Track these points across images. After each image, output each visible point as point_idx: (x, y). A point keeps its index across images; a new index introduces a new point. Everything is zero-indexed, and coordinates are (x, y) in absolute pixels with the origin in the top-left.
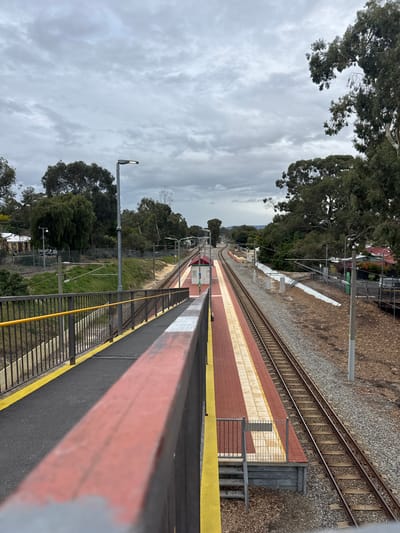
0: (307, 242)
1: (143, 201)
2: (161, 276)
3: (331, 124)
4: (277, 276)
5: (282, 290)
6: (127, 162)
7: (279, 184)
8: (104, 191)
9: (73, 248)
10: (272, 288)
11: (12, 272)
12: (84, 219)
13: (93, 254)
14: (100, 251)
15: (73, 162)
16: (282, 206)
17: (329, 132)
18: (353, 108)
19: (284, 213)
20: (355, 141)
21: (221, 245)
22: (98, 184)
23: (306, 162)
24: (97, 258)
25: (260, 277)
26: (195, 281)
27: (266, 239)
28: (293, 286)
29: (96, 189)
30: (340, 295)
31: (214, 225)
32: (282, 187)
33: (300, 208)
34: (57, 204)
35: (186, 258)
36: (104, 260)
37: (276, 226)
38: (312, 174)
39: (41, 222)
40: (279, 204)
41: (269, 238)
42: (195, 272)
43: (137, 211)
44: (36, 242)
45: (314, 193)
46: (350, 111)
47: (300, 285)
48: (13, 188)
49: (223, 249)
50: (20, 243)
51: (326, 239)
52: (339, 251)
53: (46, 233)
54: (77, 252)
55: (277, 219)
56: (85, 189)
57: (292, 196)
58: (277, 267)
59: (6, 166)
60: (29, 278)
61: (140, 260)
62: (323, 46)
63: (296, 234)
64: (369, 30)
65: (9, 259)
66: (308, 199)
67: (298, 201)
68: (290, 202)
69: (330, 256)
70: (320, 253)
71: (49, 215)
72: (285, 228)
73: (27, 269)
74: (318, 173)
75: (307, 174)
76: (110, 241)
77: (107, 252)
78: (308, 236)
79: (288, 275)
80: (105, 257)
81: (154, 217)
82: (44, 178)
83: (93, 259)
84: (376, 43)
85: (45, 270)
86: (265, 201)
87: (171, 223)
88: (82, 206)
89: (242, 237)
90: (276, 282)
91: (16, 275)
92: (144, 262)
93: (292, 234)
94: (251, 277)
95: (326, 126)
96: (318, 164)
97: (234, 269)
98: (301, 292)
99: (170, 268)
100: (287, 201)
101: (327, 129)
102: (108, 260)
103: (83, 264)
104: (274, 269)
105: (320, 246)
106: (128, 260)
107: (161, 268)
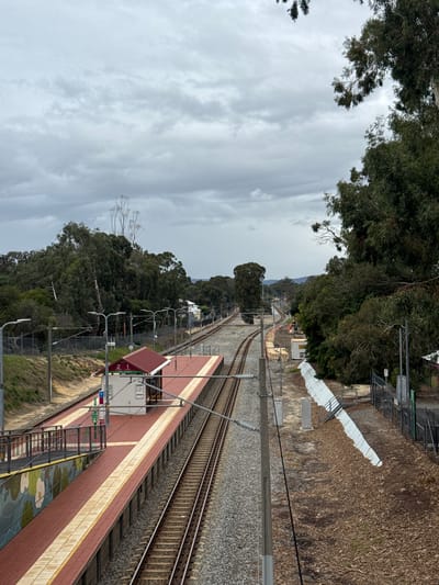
1: (68, 229)
5: (305, 427)
28: (332, 417)
30: (397, 441)
31: (249, 276)
47: (343, 415)
81: (83, 263)
86: (316, 228)
104: (320, 376)
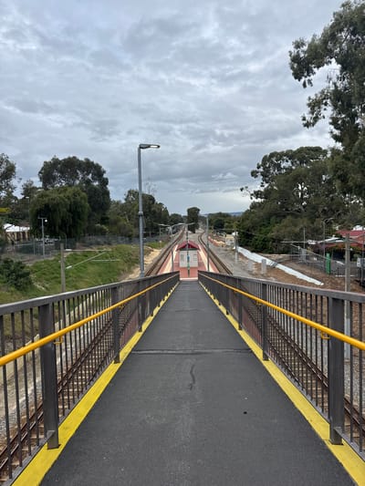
0: (286, 226)
1: (130, 192)
2: (149, 261)
3: (308, 117)
4: (258, 258)
5: (264, 271)
6: (149, 146)
7: (254, 174)
8: (96, 184)
9: (69, 236)
10: (254, 269)
11: (15, 260)
12: (80, 210)
13: (88, 241)
14: (94, 239)
15: (66, 157)
16: (257, 194)
17: (307, 125)
18: (329, 101)
19: (259, 200)
20: (332, 132)
21: (200, 231)
22: (90, 176)
23: (278, 154)
24: (90, 245)
25: (240, 259)
26: (183, 264)
27: (245, 223)
28: (274, 267)
29: (88, 182)
30: (320, 274)
31: (193, 213)
32: (256, 176)
33: (274, 196)
34: (54, 195)
35: (170, 244)
36: (97, 247)
37: (253, 213)
38: (284, 165)
39: (39, 213)
40: (255, 192)
41: (248, 224)
42: (182, 256)
43: (123, 201)
44: (35, 232)
45: (287, 181)
46: (326, 104)
47: (280, 266)
48: (14, 182)
49: (202, 234)
50: (18, 233)
51: (303, 223)
52: (315, 233)
53: (45, 223)
54: (74, 239)
55: (254, 206)
56: (77, 182)
57: (266, 185)
58: (256, 250)
59: (7, 161)
60: (30, 265)
61: (129, 246)
62: (303, 44)
63: (273, 219)
64: (345, 29)
65: (10, 248)
66: (282, 188)
67: (272, 189)
68: (265, 190)
69: (307, 238)
70: (297, 236)
71: (47, 206)
72: (262, 214)
73: (28, 257)
74: (289, 163)
75: (279, 165)
76: (102, 229)
77: (99, 240)
78: (286, 221)
79: (267, 257)
80: (98, 244)
82: (40, 173)
83: (88, 247)
84: (352, 41)
85: (45, 258)
86: (242, 190)
87: (154, 212)
88: (78, 197)
89: (220, 223)
90: (257, 264)
91: (20, 263)
92: (132, 247)
93: (269, 219)
94: (233, 260)
95: (304, 119)
96: (290, 155)
97: (215, 252)
98: (283, 272)
99: (156, 253)
100: (262, 189)
101: (305, 122)
102: (100, 247)
103: (78, 251)
104: (252, 252)
105: (297, 230)
106: (119, 246)
107: (148, 252)
